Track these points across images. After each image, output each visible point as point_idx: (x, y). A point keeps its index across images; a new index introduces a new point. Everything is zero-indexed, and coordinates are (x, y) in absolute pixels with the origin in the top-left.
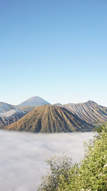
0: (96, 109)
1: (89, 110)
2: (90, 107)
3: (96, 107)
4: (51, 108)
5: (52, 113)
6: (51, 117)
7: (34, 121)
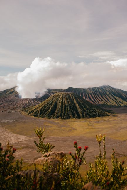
4: (65, 94)
5: (65, 98)
6: (64, 101)
7: (52, 104)
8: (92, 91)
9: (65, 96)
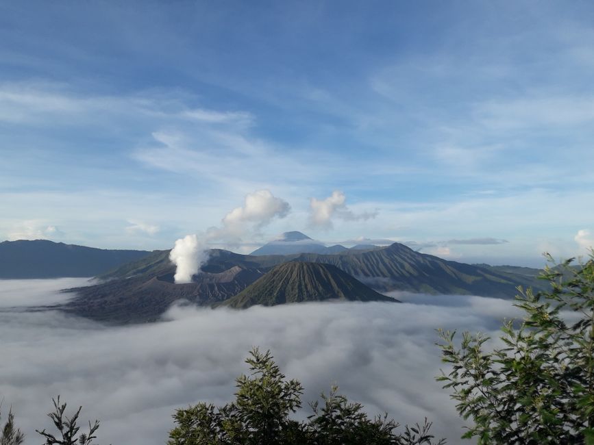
0: (409, 261)
1: (393, 265)
2: (395, 256)
3: (410, 257)
4: (305, 267)
5: (306, 278)
6: (306, 286)
7: (271, 294)
8: (364, 262)
9: (306, 272)
